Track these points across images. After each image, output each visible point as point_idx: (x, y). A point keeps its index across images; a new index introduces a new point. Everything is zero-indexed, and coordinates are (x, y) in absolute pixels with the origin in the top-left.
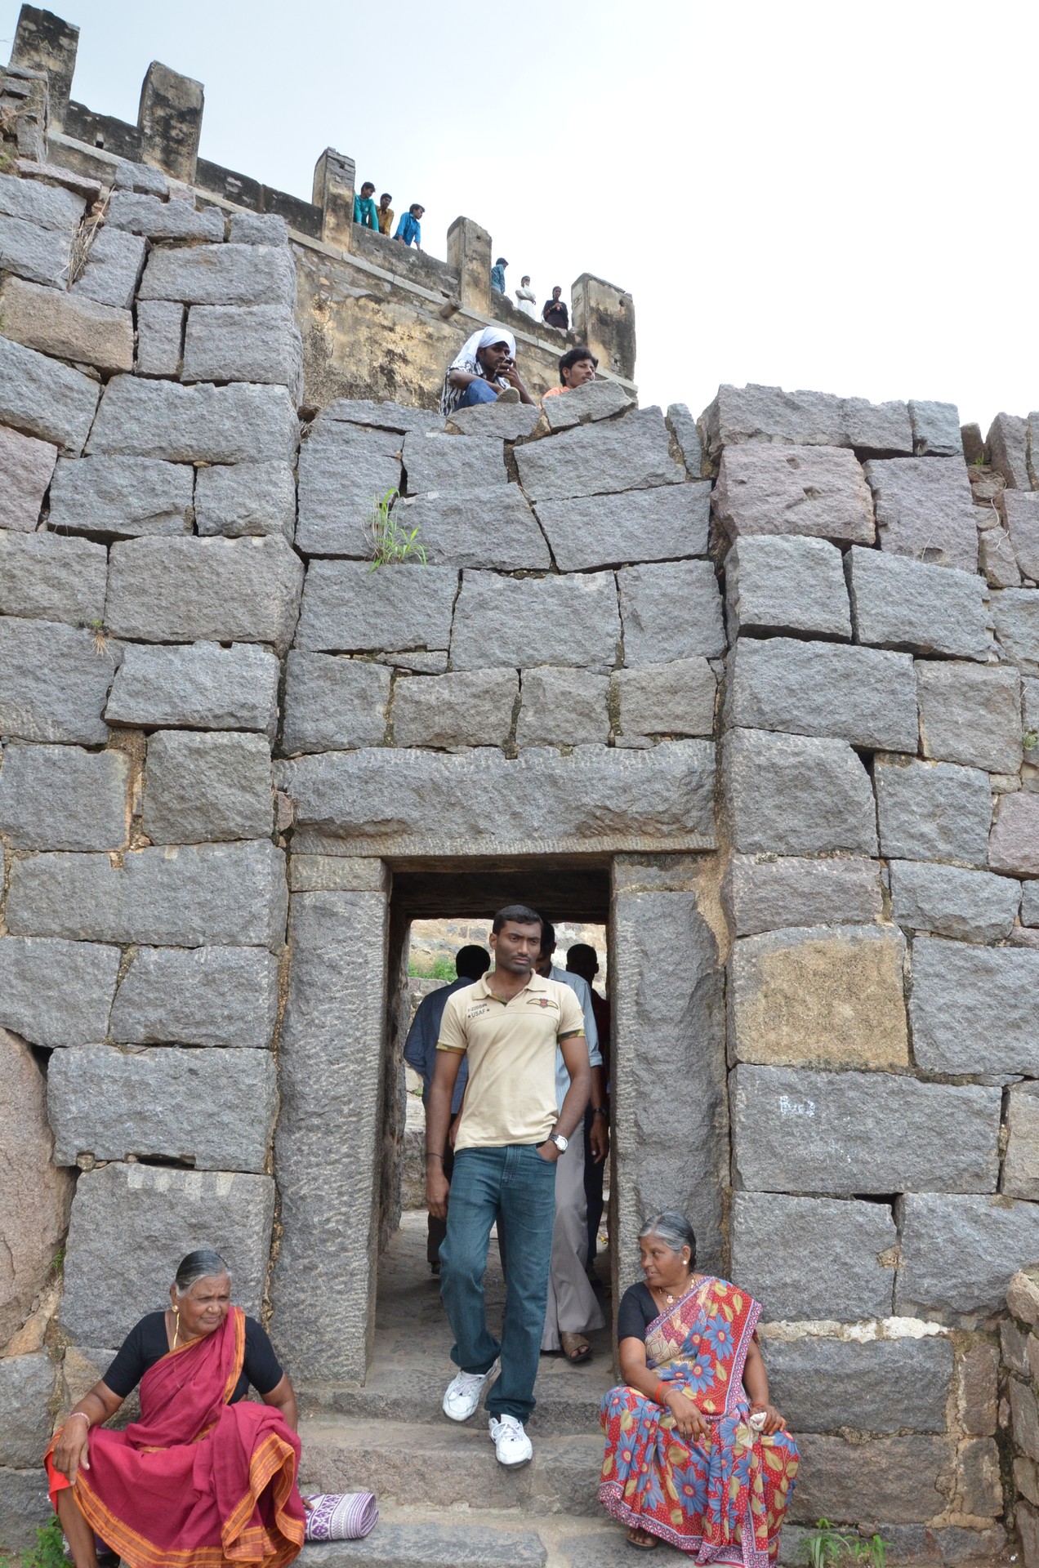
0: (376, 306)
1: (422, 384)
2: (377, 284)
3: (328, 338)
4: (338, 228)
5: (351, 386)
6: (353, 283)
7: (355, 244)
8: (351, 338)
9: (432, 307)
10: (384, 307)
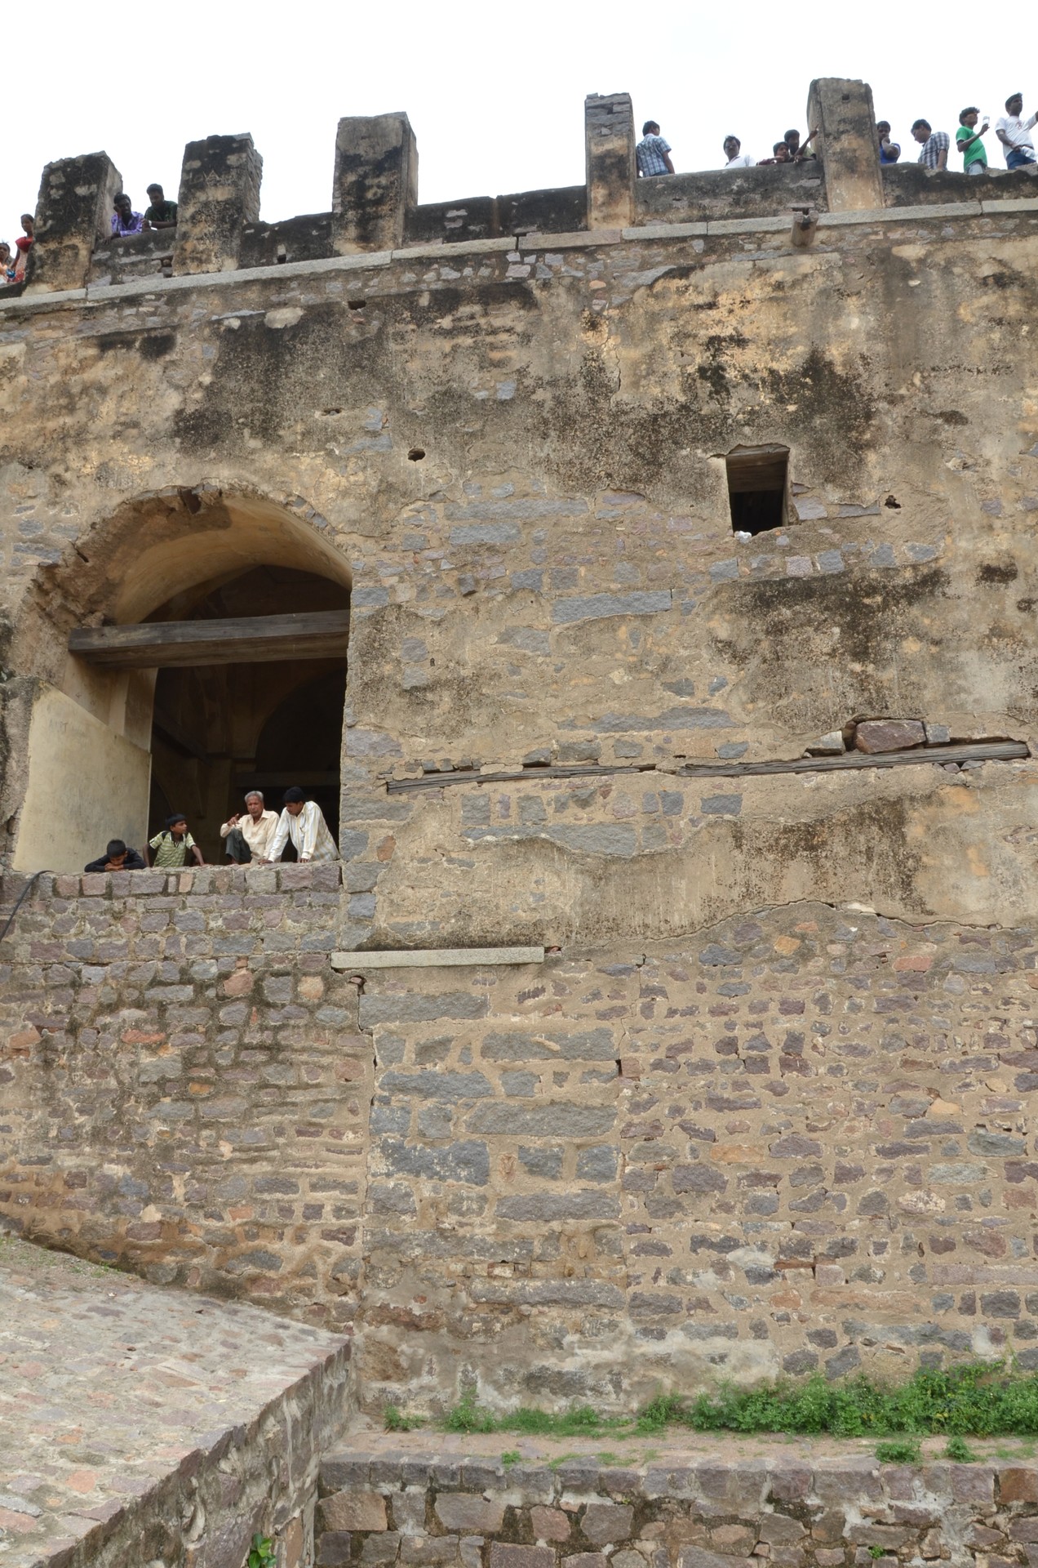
0: (684, 282)
1: (775, 366)
2: (681, 250)
3: (610, 364)
4: (611, 199)
5: (655, 418)
6: (645, 266)
7: (641, 209)
8: (647, 347)
9: (776, 241)
10: (695, 277)
